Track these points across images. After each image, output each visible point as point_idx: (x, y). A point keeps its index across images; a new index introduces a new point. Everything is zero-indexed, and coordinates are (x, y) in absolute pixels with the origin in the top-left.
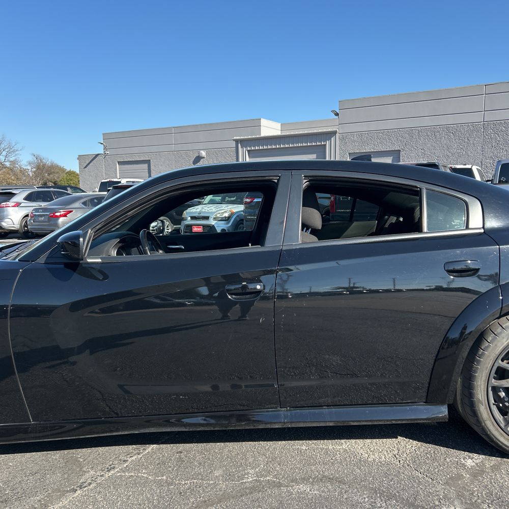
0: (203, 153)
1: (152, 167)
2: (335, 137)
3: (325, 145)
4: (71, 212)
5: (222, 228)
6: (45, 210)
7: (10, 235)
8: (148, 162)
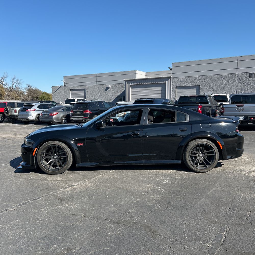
0: (110, 86)
1: (86, 92)
2: (170, 79)
3: (166, 83)
4: (58, 113)
5: (121, 120)
6: (47, 112)
7: (30, 123)
8: (84, 90)
